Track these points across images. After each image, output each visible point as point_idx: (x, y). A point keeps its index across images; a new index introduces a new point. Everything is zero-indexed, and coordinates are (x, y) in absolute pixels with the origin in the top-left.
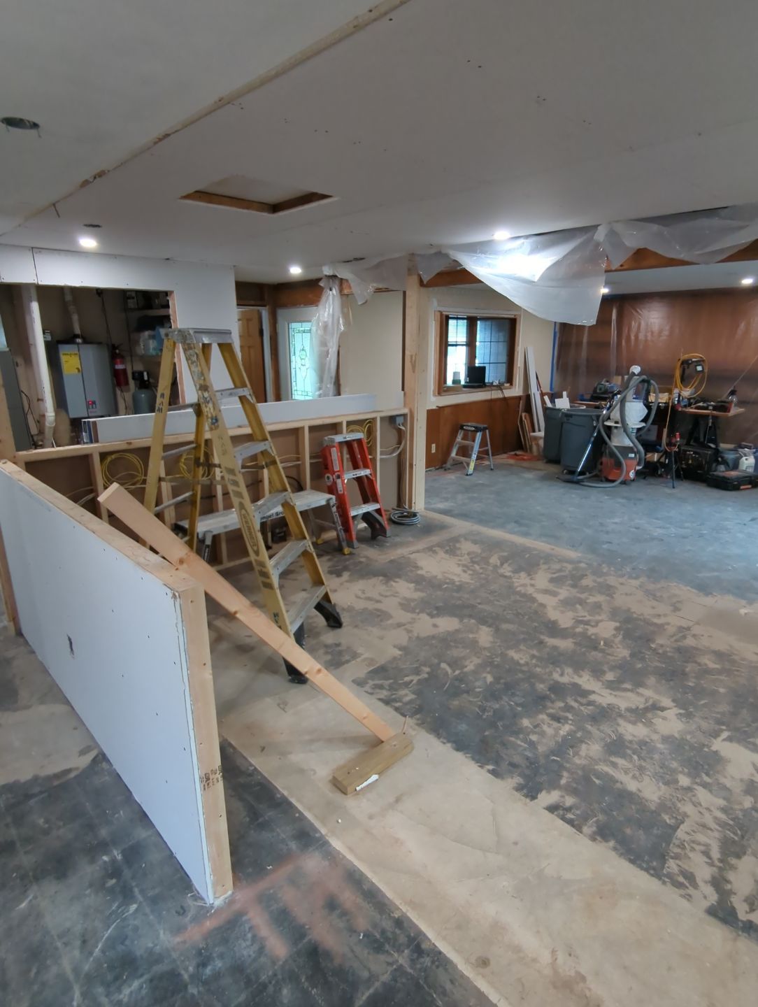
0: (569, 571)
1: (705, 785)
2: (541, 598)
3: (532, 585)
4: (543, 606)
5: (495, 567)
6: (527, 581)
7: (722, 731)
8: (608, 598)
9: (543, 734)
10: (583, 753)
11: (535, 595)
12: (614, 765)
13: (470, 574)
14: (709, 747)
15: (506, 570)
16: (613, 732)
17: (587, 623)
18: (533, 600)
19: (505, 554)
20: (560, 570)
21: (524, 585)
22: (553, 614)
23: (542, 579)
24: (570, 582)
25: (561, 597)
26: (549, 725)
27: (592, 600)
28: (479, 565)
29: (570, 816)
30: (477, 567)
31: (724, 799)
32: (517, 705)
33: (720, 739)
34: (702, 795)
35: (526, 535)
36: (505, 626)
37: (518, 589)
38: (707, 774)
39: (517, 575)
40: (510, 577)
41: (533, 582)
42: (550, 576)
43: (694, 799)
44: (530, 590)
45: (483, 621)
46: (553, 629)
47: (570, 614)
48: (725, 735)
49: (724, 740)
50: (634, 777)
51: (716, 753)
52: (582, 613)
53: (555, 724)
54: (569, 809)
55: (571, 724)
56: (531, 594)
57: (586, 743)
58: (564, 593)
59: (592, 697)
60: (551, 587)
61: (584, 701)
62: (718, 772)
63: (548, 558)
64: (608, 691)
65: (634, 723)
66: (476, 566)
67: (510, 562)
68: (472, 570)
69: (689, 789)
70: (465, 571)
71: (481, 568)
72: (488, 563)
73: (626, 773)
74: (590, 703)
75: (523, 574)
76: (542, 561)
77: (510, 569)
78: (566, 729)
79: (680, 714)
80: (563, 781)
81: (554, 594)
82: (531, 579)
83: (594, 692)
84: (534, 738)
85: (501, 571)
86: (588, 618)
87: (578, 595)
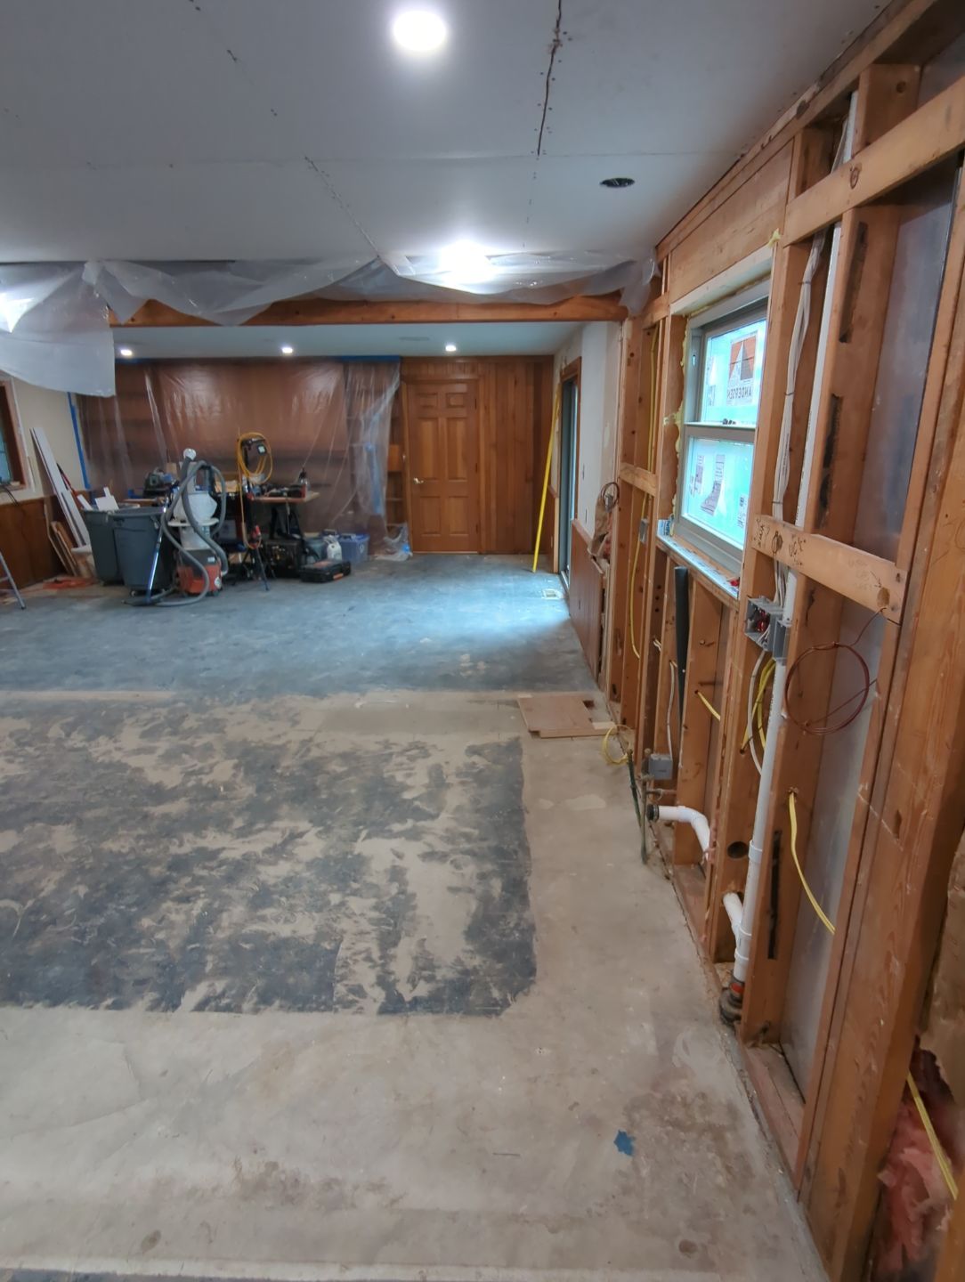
0: (165, 717)
1: (355, 893)
2: (134, 762)
3: (119, 749)
4: (139, 770)
5: (59, 741)
6: (111, 746)
7: (360, 831)
8: (219, 735)
9: (172, 925)
10: (225, 923)
11: (124, 760)
12: (263, 919)
13: (20, 763)
14: (351, 853)
15: (77, 740)
16: (255, 883)
17: (201, 772)
18: (122, 767)
19: (70, 719)
20: (153, 719)
21: (109, 752)
22: (153, 777)
23: (130, 737)
24: (169, 730)
25: (160, 752)
26: (177, 911)
27: (199, 743)
28: (30, 745)
29: (225, 1001)
30: (30, 750)
31: (375, 896)
32: (129, 906)
33: (360, 840)
34: (355, 904)
35: (97, 685)
36: (89, 815)
37: (101, 759)
38: (355, 881)
39: (93, 743)
40: (84, 749)
41: (118, 745)
42: (140, 730)
43: (347, 912)
44: (117, 756)
45: (56, 819)
46: (159, 794)
47: (177, 769)
48: (364, 834)
49: (364, 839)
50: (287, 921)
51: (359, 855)
52: (191, 762)
53: (185, 907)
54: (223, 995)
55: (205, 897)
56: (119, 761)
57: (226, 911)
58: (163, 745)
59: (223, 856)
60: (145, 743)
61: (214, 864)
62: (364, 874)
63: (132, 709)
64: (241, 840)
65: (275, 864)
66: (27, 748)
67: (78, 728)
68: (21, 756)
69: (342, 904)
70: (10, 762)
71: (36, 749)
72: (46, 740)
73: (277, 921)
74: (222, 863)
75: (102, 740)
76: (125, 715)
77: (81, 737)
78: (198, 907)
79: (320, 832)
80: (209, 967)
81: (151, 751)
82: (115, 742)
83: (224, 849)
84: (160, 936)
85: (69, 743)
86: (200, 765)
87: (183, 742)
